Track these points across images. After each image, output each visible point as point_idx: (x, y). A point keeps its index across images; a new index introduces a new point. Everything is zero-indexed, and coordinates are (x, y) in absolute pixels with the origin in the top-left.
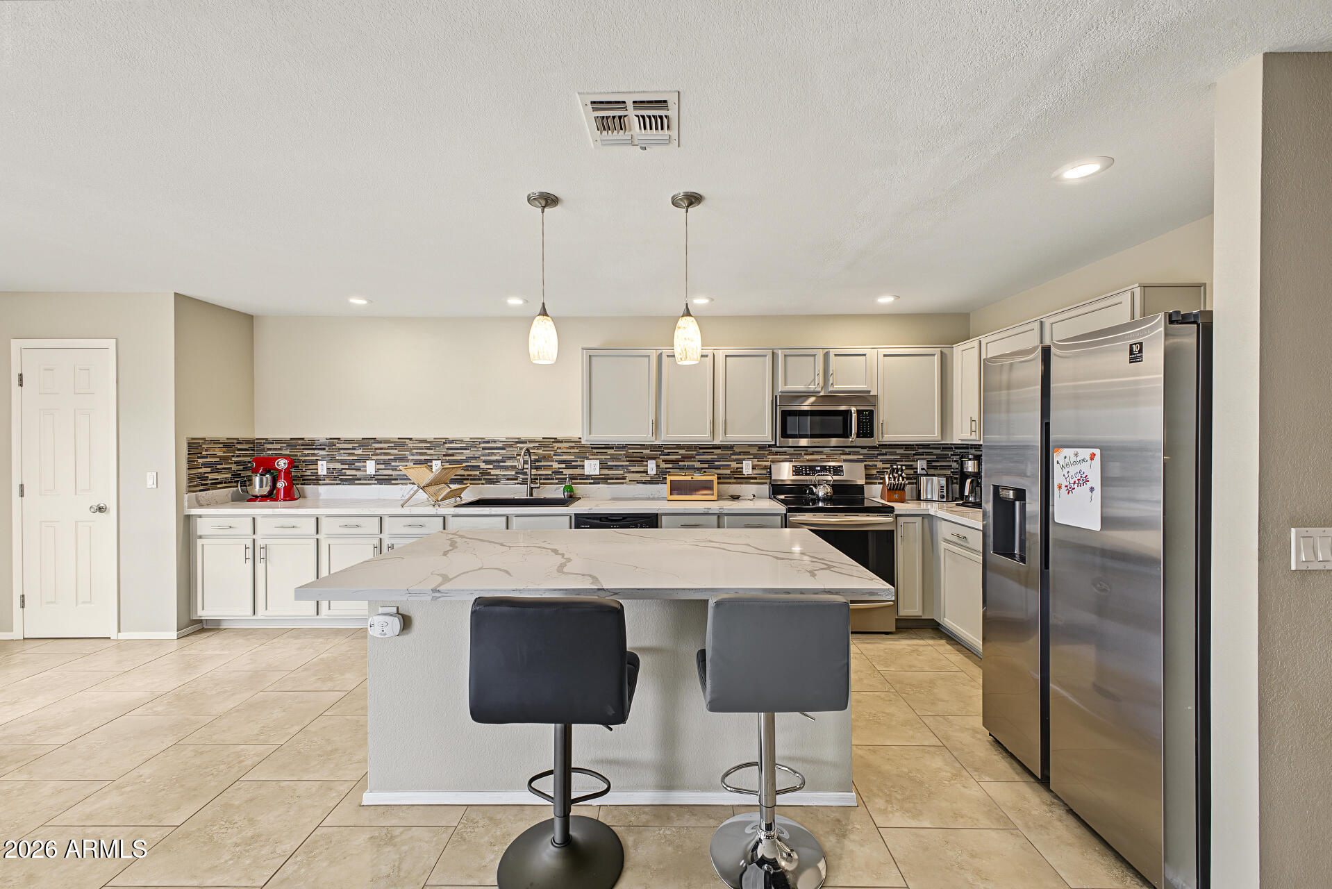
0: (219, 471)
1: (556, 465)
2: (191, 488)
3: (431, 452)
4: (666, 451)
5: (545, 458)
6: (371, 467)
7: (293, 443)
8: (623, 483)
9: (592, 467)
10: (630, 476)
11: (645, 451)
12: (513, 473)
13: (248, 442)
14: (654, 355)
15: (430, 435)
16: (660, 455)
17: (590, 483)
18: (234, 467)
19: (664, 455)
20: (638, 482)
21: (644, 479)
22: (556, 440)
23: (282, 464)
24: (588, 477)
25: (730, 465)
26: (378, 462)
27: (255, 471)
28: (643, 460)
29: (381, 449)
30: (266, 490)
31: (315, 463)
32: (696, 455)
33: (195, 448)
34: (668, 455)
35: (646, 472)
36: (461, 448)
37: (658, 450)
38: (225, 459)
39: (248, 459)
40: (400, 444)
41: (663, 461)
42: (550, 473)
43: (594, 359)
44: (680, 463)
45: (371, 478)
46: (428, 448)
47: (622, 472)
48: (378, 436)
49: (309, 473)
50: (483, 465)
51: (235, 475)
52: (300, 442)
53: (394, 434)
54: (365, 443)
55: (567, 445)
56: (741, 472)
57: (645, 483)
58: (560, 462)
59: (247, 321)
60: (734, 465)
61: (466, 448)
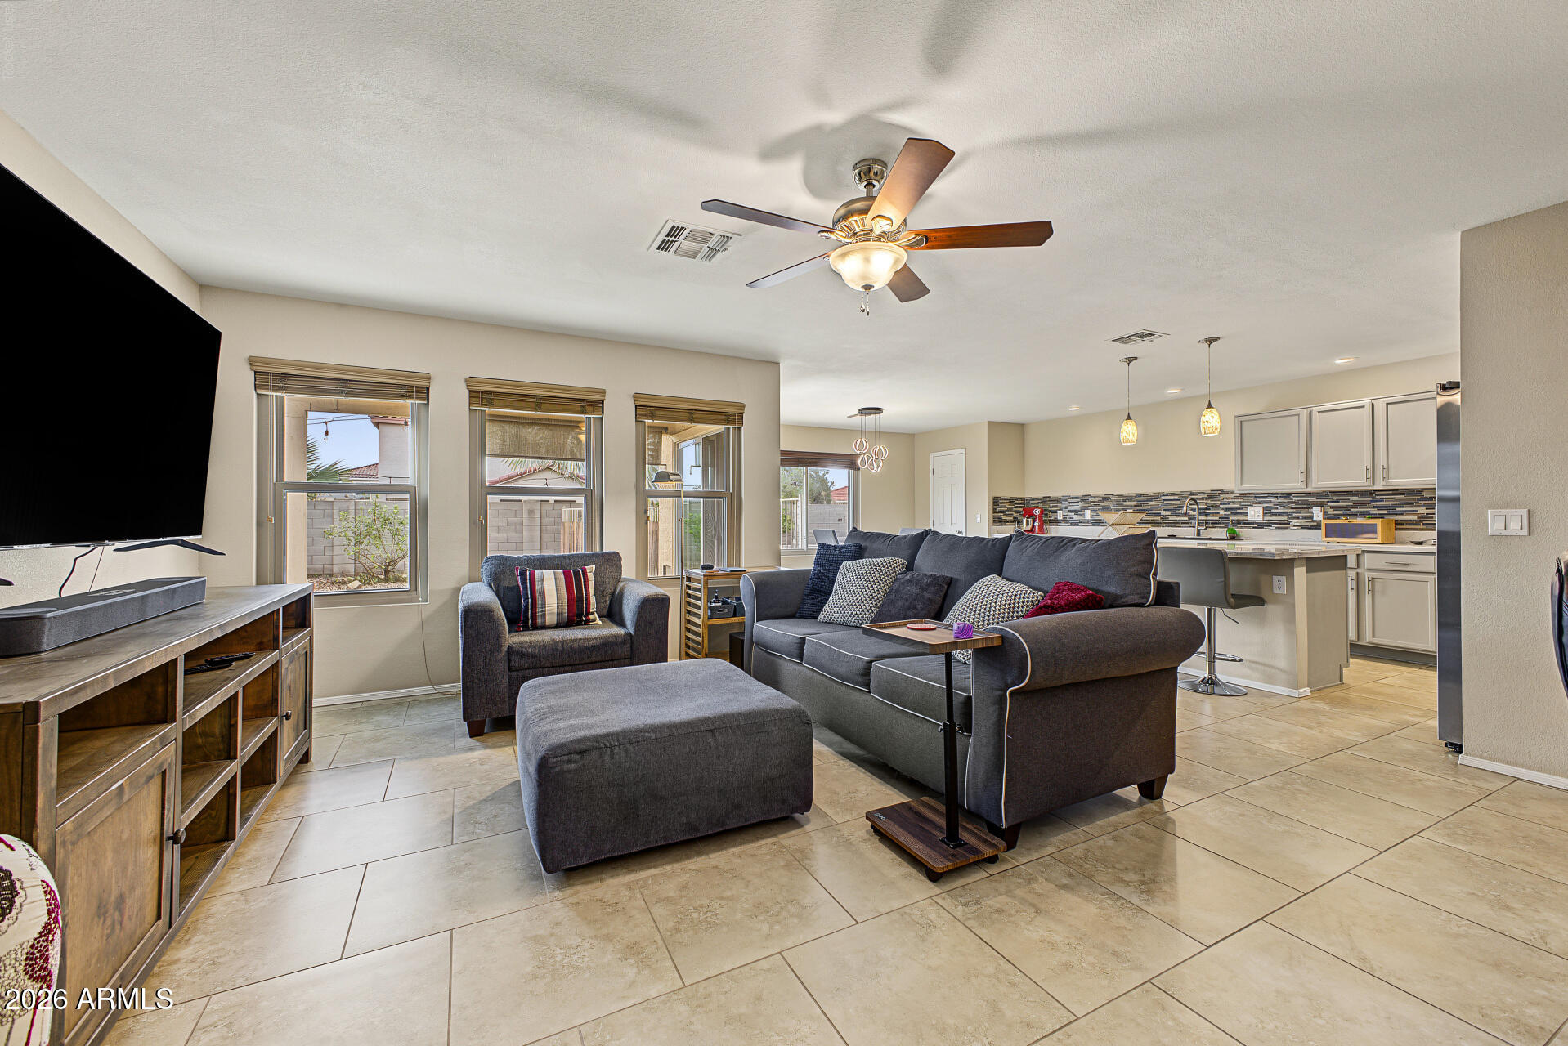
0: (1007, 515)
1: (1222, 513)
2: (995, 524)
3: (1125, 503)
4: (1335, 498)
5: (1215, 506)
6: (1088, 514)
7: (1044, 500)
8: (1287, 528)
9: (1256, 513)
10: (1294, 522)
11: (1310, 499)
12: (1187, 519)
13: (1021, 499)
14: (1303, 413)
15: (1125, 492)
16: (1328, 502)
17: (1254, 528)
18: (1015, 514)
19: (1333, 502)
20: (1303, 527)
21: (1309, 524)
22: (1222, 492)
23: (1037, 512)
24: (1252, 523)
25: (1417, 511)
26: (1092, 511)
27: (1024, 516)
28: (1308, 507)
29: (1094, 502)
30: (1029, 528)
31: (1055, 512)
32: (1372, 501)
33: (996, 502)
34: (1337, 501)
35: (1312, 518)
36: (1148, 500)
37: (1324, 497)
38: (1010, 509)
39: (1021, 509)
40: (1106, 498)
41: (1332, 507)
42: (1217, 518)
43: (1245, 424)
44: (1352, 510)
45: (1088, 521)
46: (1124, 501)
47: (1285, 518)
48: (1093, 494)
49: (1053, 518)
50: (1163, 513)
51: (1015, 518)
52: (1048, 499)
53: (1102, 492)
54: (1085, 498)
55: (1232, 496)
56: (1432, 517)
57: (1311, 528)
58: (1226, 509)
59: (1021, 427)
60: (1423, 511)
61: (1150, 500)
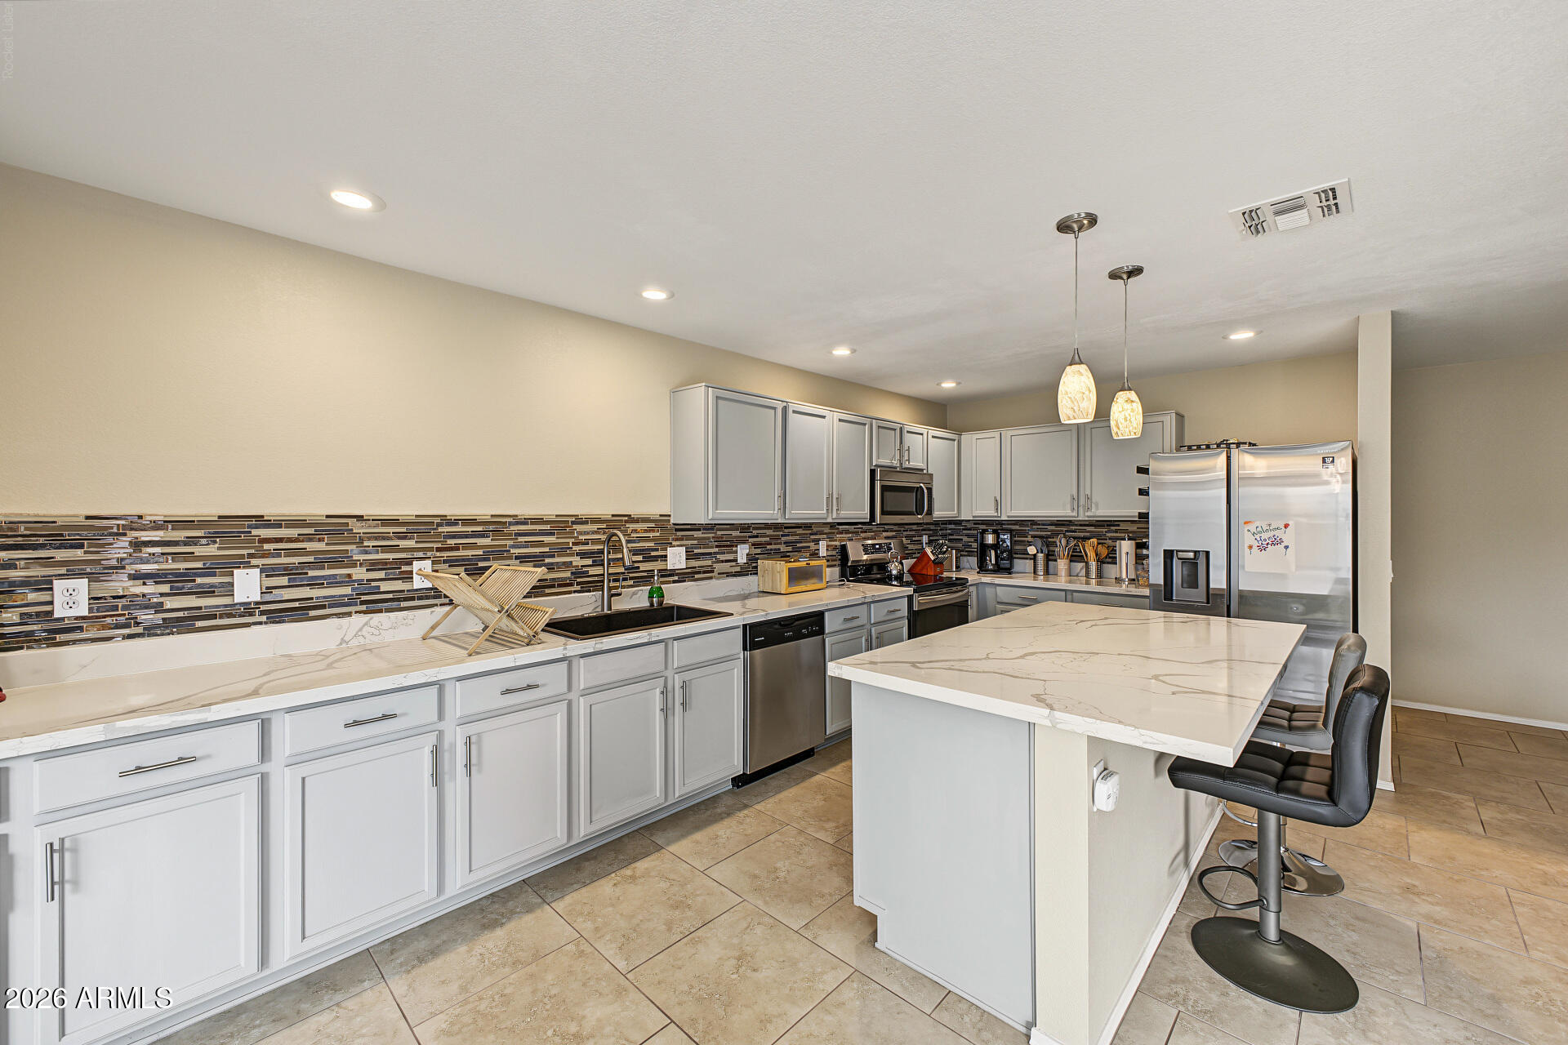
3: (403, 543)
4: (755, 533)
6: (247, 586)
9: (676, 558)
10: (719, 567)
11: (733, 533)
14: (780, 408)
15: (407, 509)
16: (750, 538)
19: (754, 538)
20: (727, 575)
21: (734, 570)
22: (631, 518)
24: (672, 573)
26: (270, 573)
28: (732, 545)
29: (278, 541)
34: (757, 537)
35: (735, 560)
36: (474, 536)
37: (747, 532)
40: (331, 529)
41: (753, 545)
42: (622, 569)
44: (768, 547)
45: (247, 610)
46: (402, 537)
47: (710, 563)
55: (646, 526)
57: (735, 575)
58: (636, 552)
61: (482, 535)
